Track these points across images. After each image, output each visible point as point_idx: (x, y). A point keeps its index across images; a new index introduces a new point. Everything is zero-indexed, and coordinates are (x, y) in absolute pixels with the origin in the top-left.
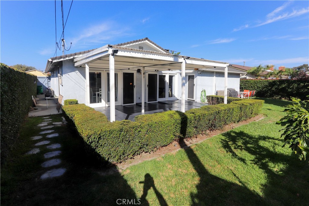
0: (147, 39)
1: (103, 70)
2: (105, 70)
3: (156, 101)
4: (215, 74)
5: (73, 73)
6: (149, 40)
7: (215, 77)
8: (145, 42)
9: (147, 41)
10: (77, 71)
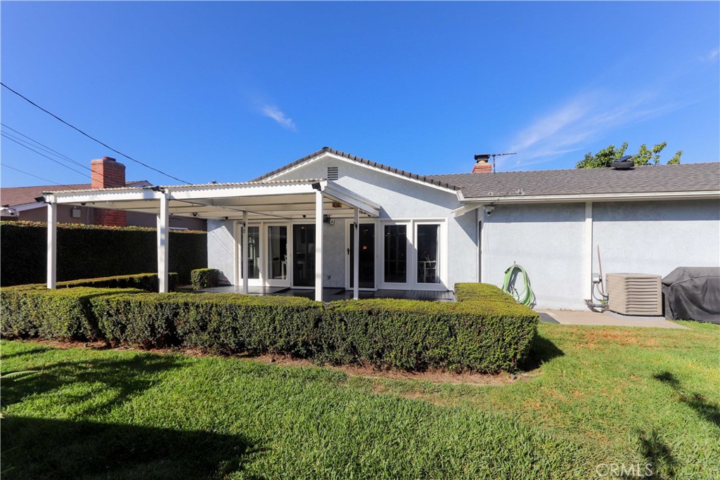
0: (325, 149)
1: (260, 223)
2: (264, 223)
3: (373, 287)
4: (589, 210)
5: (219, 229)
6: (331, 152)
7: (589, 220)
8: (323, 156)
9: (328, 154)
10: (224, 227)
